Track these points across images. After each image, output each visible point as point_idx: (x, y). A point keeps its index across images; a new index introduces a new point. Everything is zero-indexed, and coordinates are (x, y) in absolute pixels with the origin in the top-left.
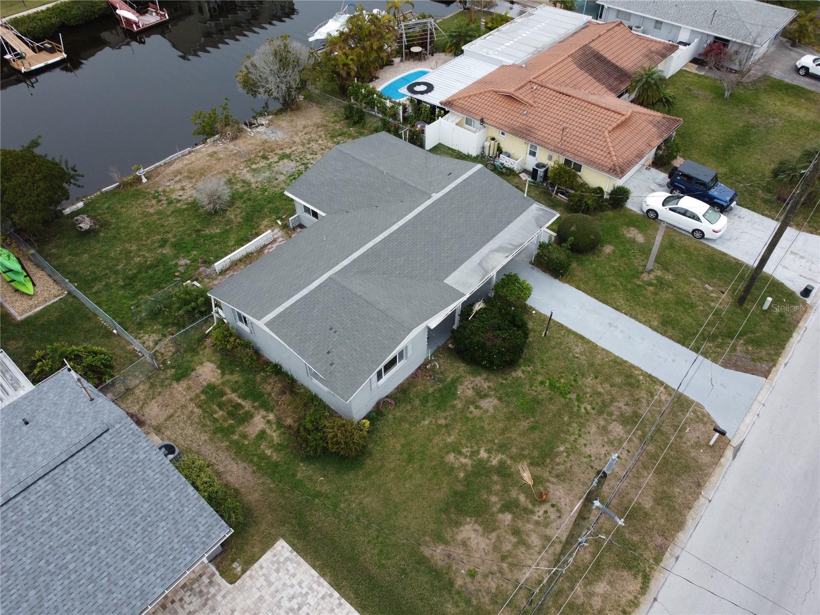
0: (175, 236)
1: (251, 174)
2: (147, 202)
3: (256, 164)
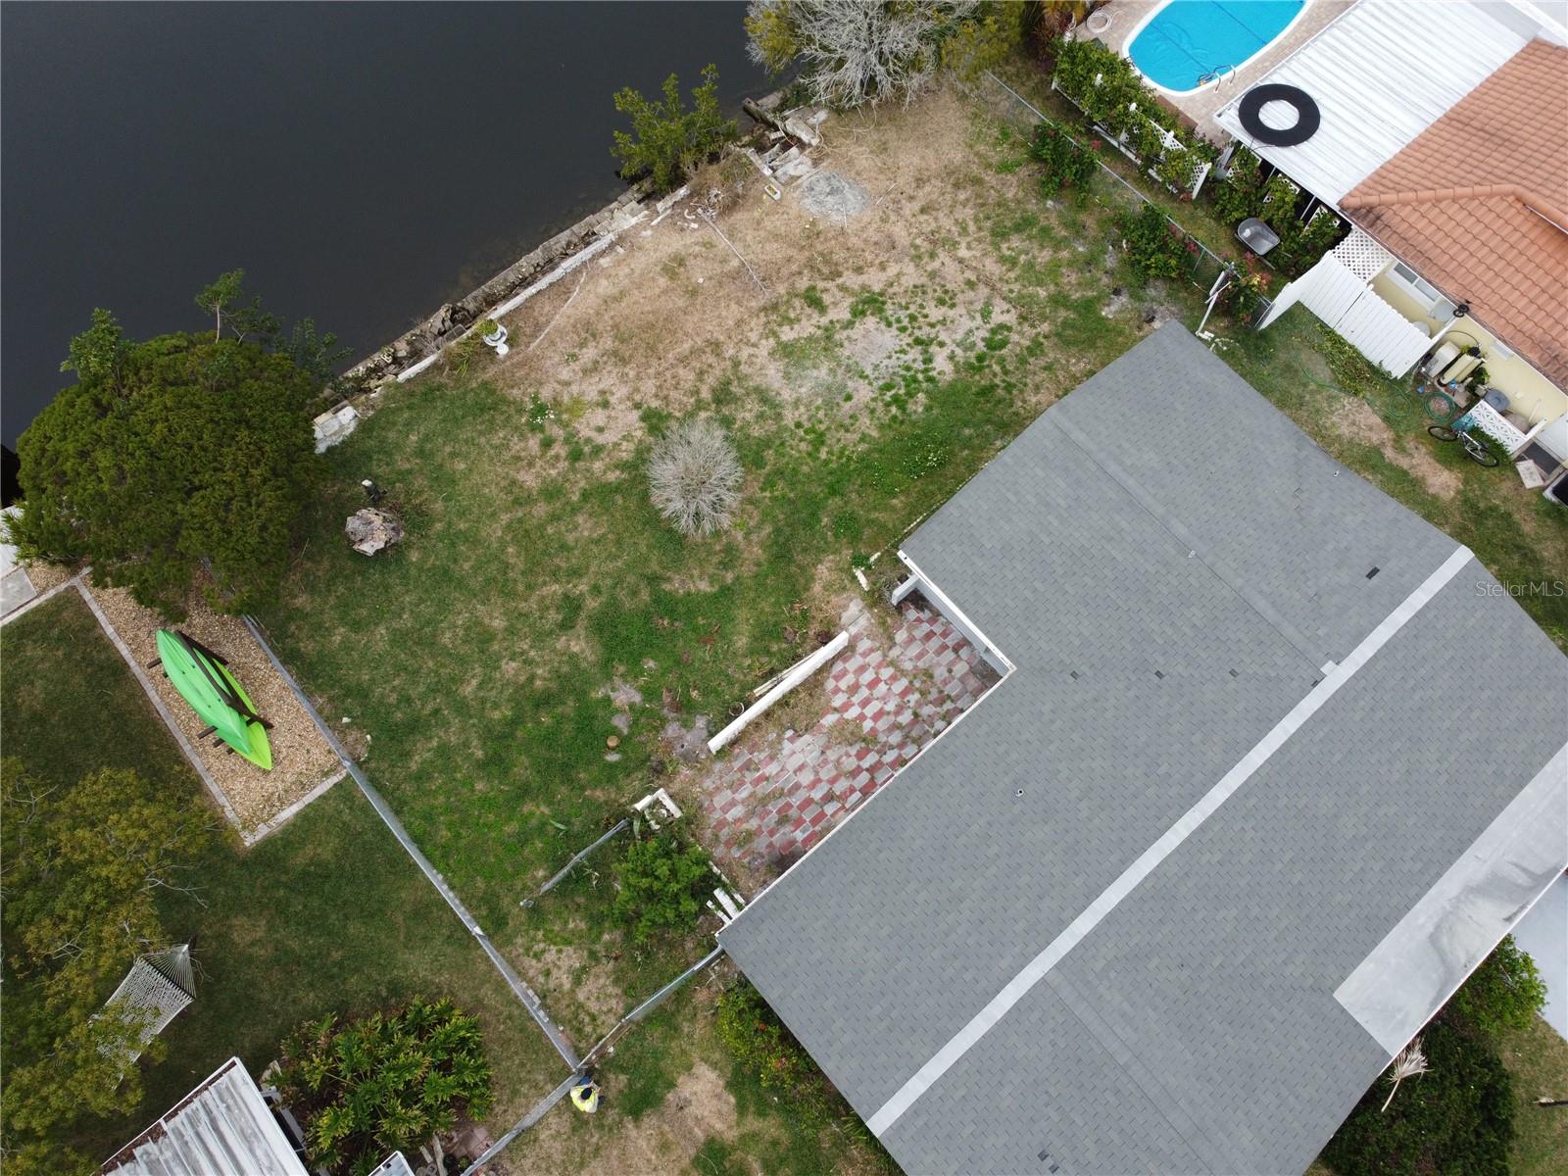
0: (596, 590)
1: (780, 365)
2: (516, 445)
3: (791, 322)
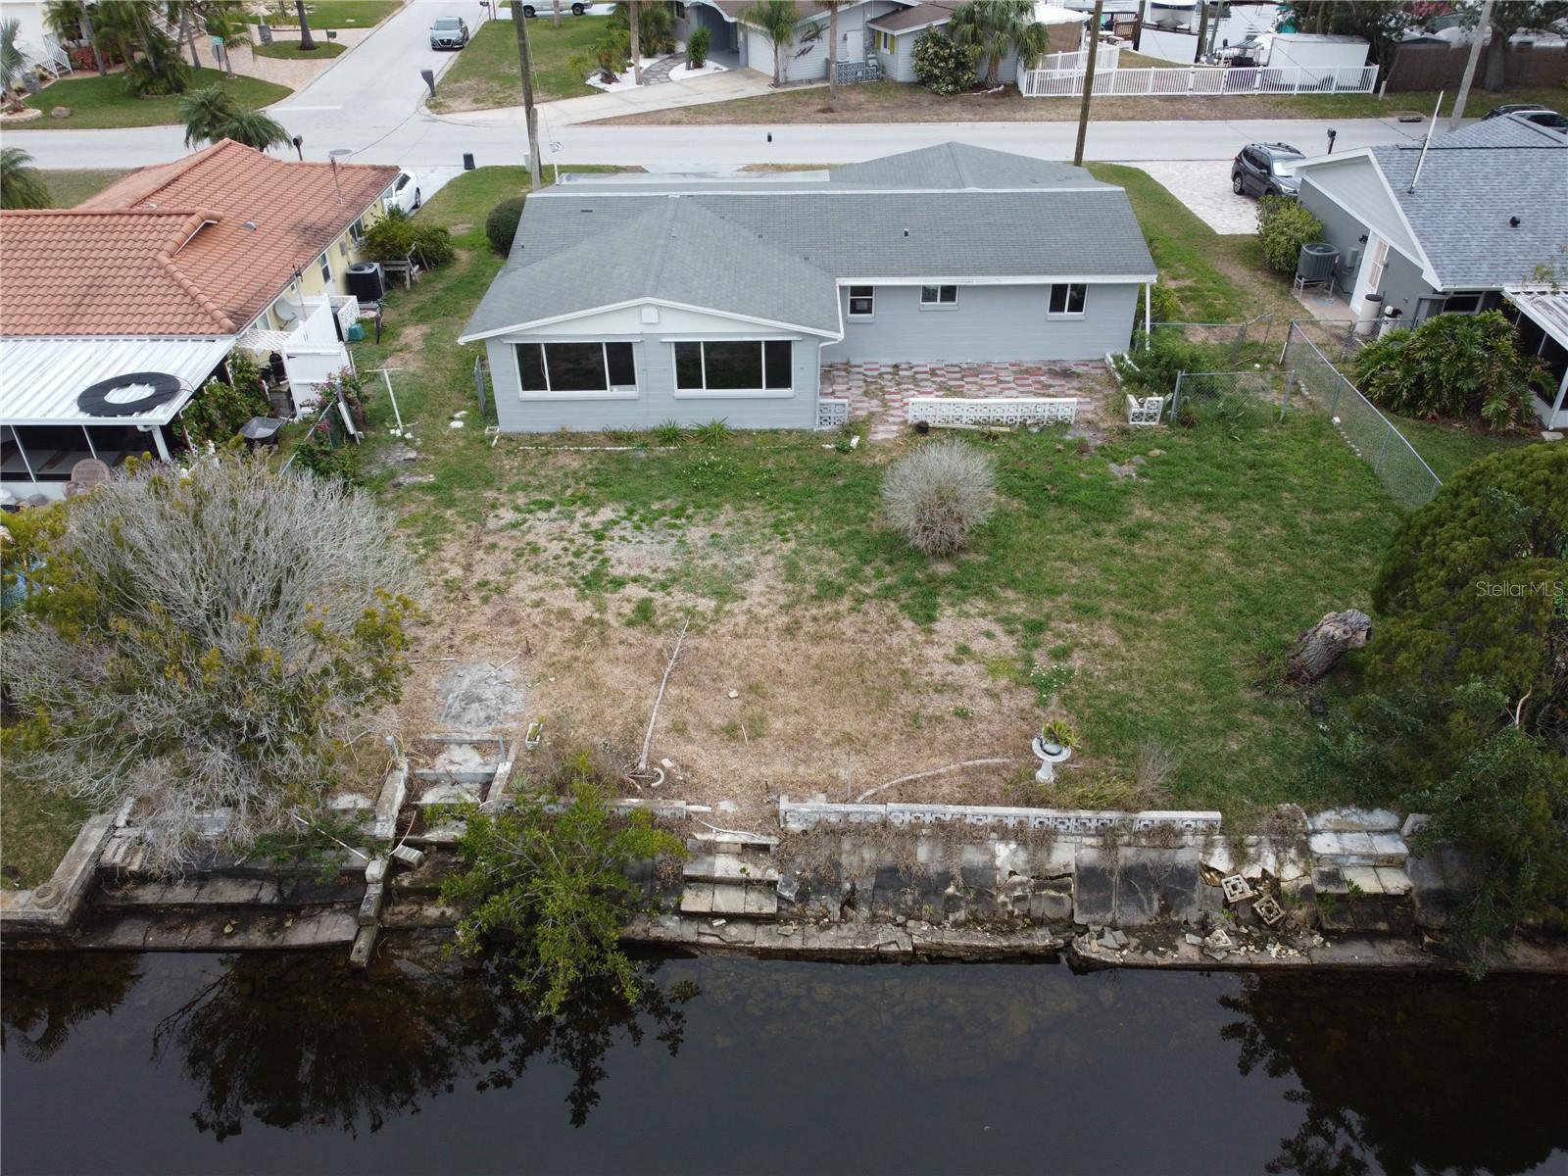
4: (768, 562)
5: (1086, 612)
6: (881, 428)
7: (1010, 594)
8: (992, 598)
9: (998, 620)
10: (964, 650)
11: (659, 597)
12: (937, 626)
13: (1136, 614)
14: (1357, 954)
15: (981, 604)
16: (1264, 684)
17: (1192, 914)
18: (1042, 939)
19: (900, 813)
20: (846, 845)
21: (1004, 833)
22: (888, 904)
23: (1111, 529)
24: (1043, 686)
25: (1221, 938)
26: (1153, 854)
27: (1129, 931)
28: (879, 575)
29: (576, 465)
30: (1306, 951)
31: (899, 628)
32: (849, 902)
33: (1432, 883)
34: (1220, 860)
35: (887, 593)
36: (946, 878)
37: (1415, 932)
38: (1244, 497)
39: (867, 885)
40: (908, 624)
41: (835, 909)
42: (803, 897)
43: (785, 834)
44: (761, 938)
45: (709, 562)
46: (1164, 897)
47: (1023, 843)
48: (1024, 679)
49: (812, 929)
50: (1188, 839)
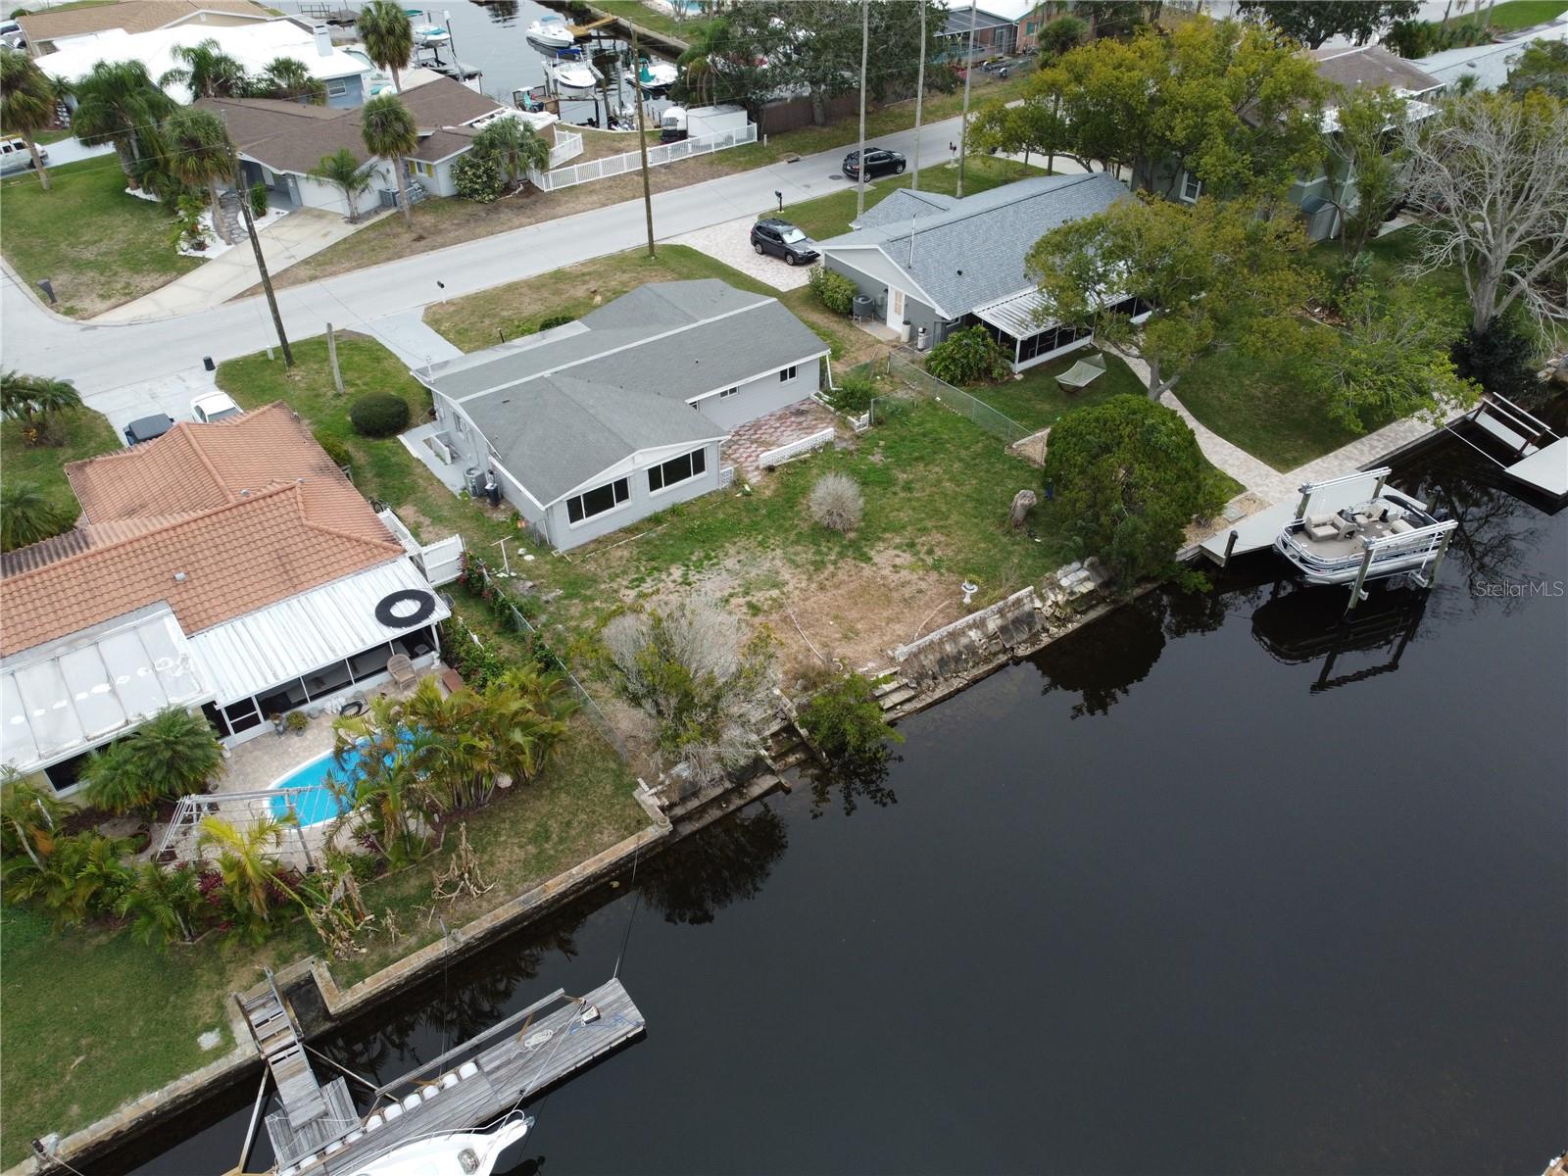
1: (780, 578)
3: (771, 599)
4: (778, 563)
5: (924, 530)
6: (750, 476)
7: (888, 535)
8: (884, 540)
9: (895, 548)
10: (894, 566)
11: (749, 598)
12: (875, 561)
13: (942, 523)
14: (1092, 615)
15: (881, 544)
16: (1008, 533)
17: (1038, 627)
18: (1003, 658)
19: (934, 636)
20: (922, 658)
21: (970, 627)
22: (947, 672)
23: (897, 489)
24: (936, 567)
25: (1053, 630)
26: (1017, 612)
27: (1025, 642)
28: (830, 549)
29: (626, 553)
30: (1078, 621)
31: (862, 568)
32: (935, 678)
33: (1100, 581)
34: (1038, 604)
35: (841, 555)
36: (960, 653)
37: (1103, 600)
38: (935, 453)
39: (936, 669)
40: (864, 565)
41: (931, 682)
42: (918, 684)
43: (899, 664)
44: (917, 704)
45: (752, 575)
46: (1028, 625)
47: (977, 628)
48: (928, 569)
49: (930, 693)
50: (1025, 601)
